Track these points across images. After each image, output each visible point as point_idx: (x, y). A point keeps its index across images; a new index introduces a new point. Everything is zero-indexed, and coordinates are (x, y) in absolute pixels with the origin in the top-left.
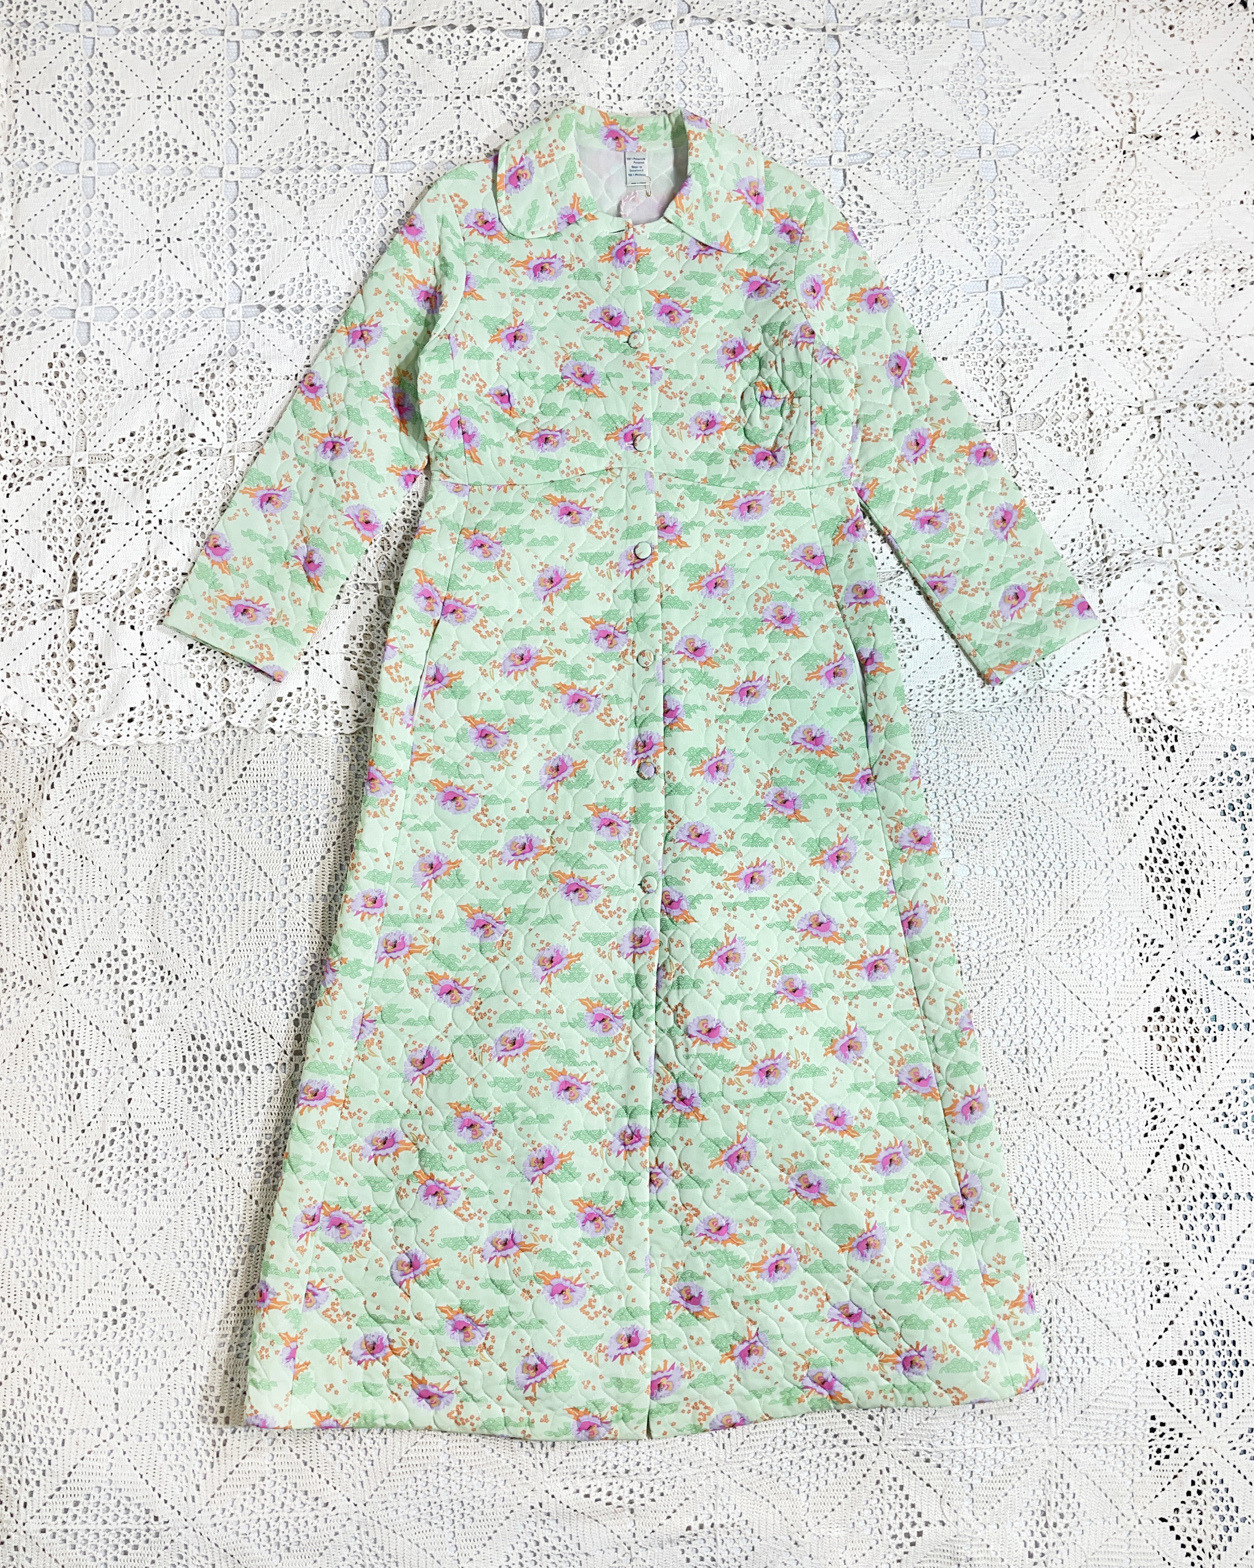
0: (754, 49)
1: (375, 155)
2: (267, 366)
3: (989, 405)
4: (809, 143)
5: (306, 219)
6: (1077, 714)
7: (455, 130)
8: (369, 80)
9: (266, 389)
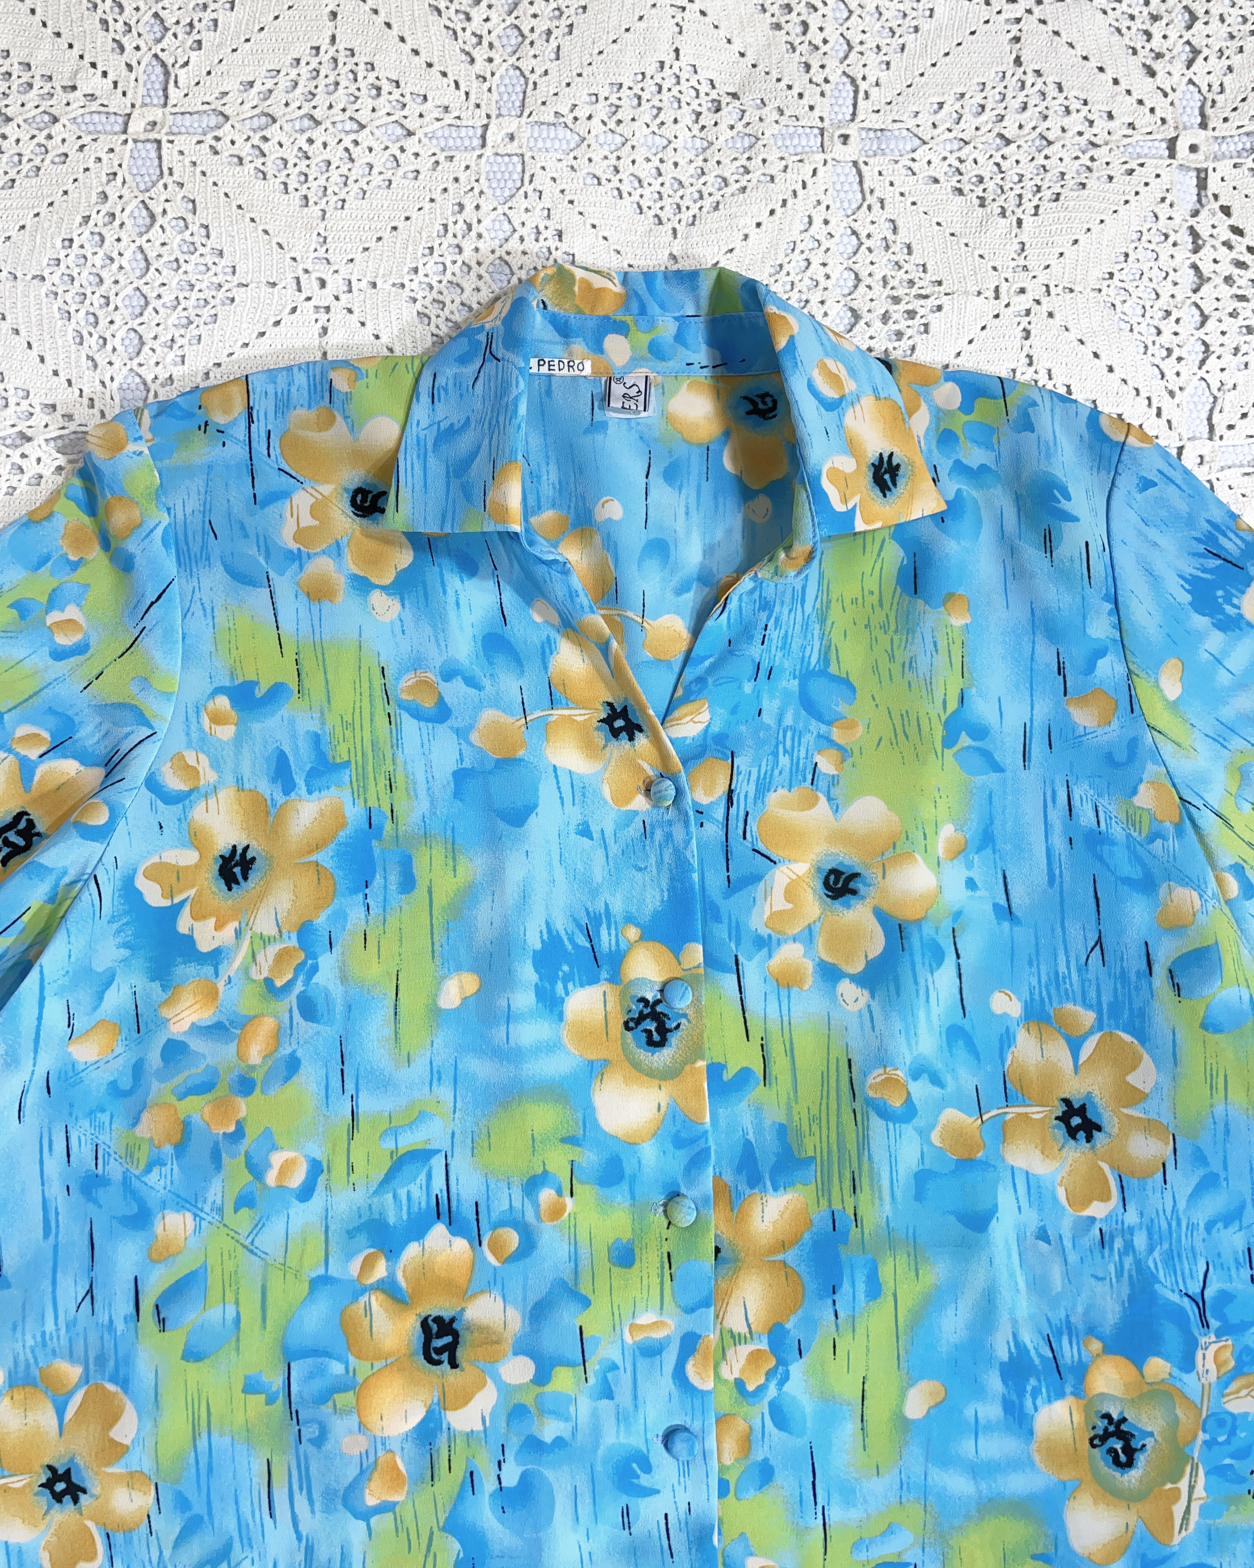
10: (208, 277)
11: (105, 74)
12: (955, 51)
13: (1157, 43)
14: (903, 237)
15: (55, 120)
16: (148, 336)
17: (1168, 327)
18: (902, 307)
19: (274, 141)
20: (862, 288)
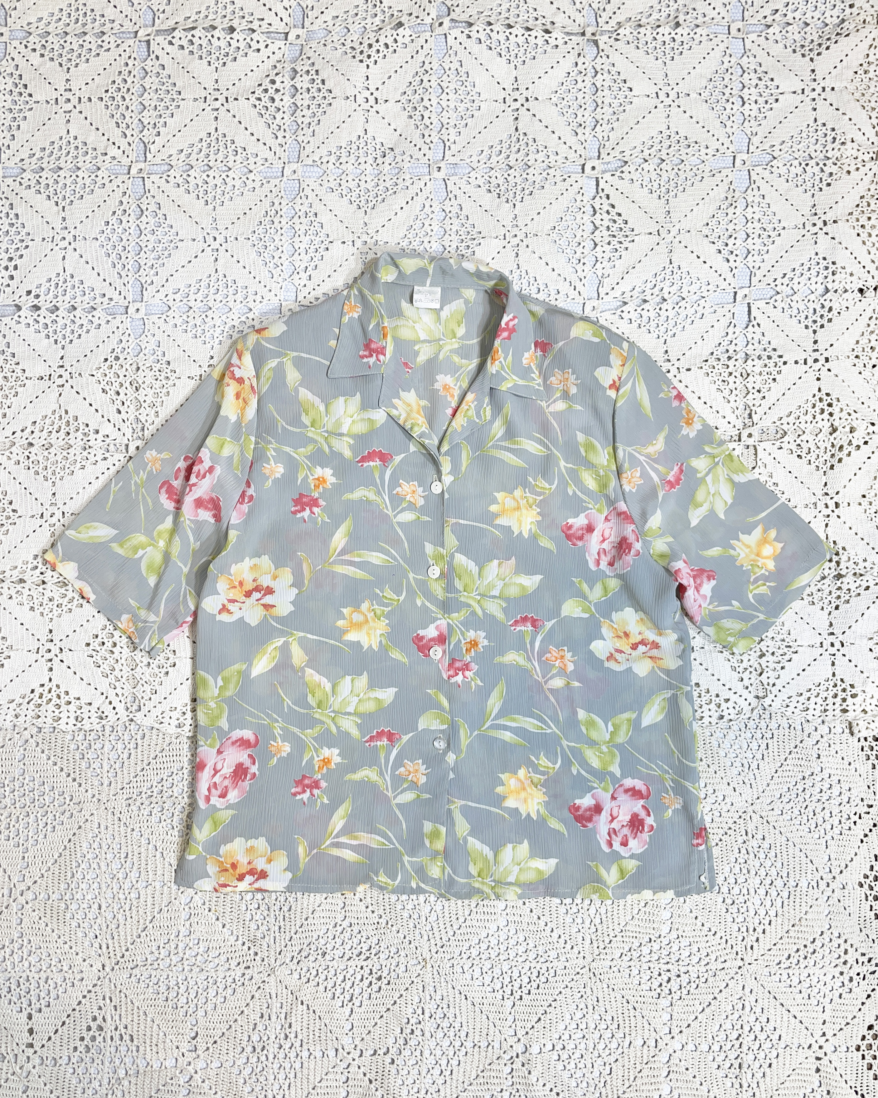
0: (513, 53)
1: (133, 157)
2: (20, 367)
3: (732, 418)
4: (563, 150)
5: (64, 219)
6: (806, 733)
7: (213, 132)
8: (129, 80)
9: (20, 390)
10: (167, 237)
11: (119, 148)
12: (489, 126)
13: (580, 119)
14: (464, 212)
15: (99, 169)
16: (142, 264)
17: (579, 250)
18: (464, 244)
19: (192, 177)
20: (447, 236)
